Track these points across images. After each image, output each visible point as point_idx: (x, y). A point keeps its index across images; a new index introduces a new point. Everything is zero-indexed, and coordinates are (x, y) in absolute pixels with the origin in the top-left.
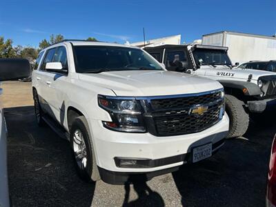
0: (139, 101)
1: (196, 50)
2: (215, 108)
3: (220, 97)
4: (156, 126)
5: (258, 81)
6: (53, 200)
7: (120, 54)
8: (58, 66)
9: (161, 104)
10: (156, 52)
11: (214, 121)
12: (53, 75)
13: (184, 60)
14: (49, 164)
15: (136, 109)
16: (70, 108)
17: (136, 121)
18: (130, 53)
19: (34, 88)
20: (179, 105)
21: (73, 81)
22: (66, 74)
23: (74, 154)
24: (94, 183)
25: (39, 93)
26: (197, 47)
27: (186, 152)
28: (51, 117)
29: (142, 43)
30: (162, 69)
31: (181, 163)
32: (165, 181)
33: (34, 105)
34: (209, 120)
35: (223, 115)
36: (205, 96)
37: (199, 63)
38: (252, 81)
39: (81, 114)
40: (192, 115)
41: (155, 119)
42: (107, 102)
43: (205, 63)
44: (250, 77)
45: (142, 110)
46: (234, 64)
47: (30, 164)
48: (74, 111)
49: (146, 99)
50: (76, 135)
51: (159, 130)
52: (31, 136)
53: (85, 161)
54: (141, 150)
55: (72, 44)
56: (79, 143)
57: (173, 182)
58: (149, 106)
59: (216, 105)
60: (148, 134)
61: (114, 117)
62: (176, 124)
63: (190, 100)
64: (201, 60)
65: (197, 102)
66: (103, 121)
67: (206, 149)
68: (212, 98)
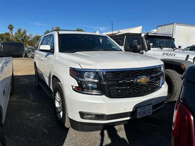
0: (98, 72)
1: (148, 37)
3: (160, 71)
4: (109, 91)
5: (194, 59)
6: (38, 139)
8: (48, 47)
9: (114, 75)
10: (119, 38)
11: (155, 88)
12: (45, 54)
13: (139, 44)
14: (40, 115)
16: (54, 76)
17: (95, 86)
20: (127, 76)
21: (57, 58)
22: (53, 53)
23: (56, 108)
26: (149, 34)
27: (132, 110)
28: (44, 82)
31: (128, 118)
35: (163, 84)
36: (148, 70)
37: (150, 46)
38: (189, 60)
39: (60, 81)
40: (137, 84)
41: (109, 86)
43: (154, 46)
44: (188, 56)
45: (100, 79)
46: (177, 47)
47: (27, 114)
48: (55, 79)
49: (102, 71)
50: (57, 95)
51: (111, 93)
52: (31, 94)
53: (61, 114)
54: (98, 108)
55: (58, 33)
56: (59, 101)
58: (105, 76)
59: (157, 77)
60: (104, 96)
61: (80, 84)
63: (136, 73)
64: (151, 44)
66: (72, 86)
67: (147, 109)
68: (153, 71)
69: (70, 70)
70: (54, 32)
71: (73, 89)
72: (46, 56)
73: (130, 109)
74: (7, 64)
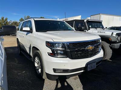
0: (64, 44)
1: (88, 22)
2: (97, 47)
3: (99, 42)
4: (71, 55)
5: (116, 35)
6: (26, 87)
7: (55, 23)
8: (28, 29)
9: (74, 45)
10: (71, 23)
11: (97, 52)
12: (26, 33)
13: (83, 26)
14: (24, 72)
15: (62, 47)
16: (34, 47)
17: (62, 52)
18: (59, 23)
19: (17, 39)
20: (81, 46)
21: (34, 35)
22: (32, 32)
23: (35, 67)
24: (44, 80)
25: (19, 41)
26: (89, 20)
27: (85, 66)
28: (25, 51)
29: (65, 19)
30: (73, 30)
31: (83, 71)
32: (75, 79)
33: (17, 46)
34: (95, 52)
35: (101, 50)
36: (93, 42)
37: (90, 27)
38: (113, 35)
39: (38, 50)
40: (87, 50)
41: (71, 51)
42: (50, 45)
43: (92, 27)
44: (112, 33)
45: (65, 48)
46: (105, 28)
47: (16, 72)
48: (35, 49)
49: (67, 43)
50: (36, 59)
51: (73, 56)
52: (16, 59)
53: (40, 70)
54: (65, 65)
55: (34, 19)
56: (37, 62)
57: (79, 80)
58: (68, 46)
59: (97, 46)
60: (68, 58)
61: (53, 51)
62: (80, 54)
63: (86, 43)
64: (90, 26)
65: (89, 44)
66: (48, 53)
67: (94, 65)
68: (96, 42)
69: (46, 43)
70: (31, 19)
71: (49, 55)
72: (27, 35)
73: (84, 65)
74: (3, 40)
